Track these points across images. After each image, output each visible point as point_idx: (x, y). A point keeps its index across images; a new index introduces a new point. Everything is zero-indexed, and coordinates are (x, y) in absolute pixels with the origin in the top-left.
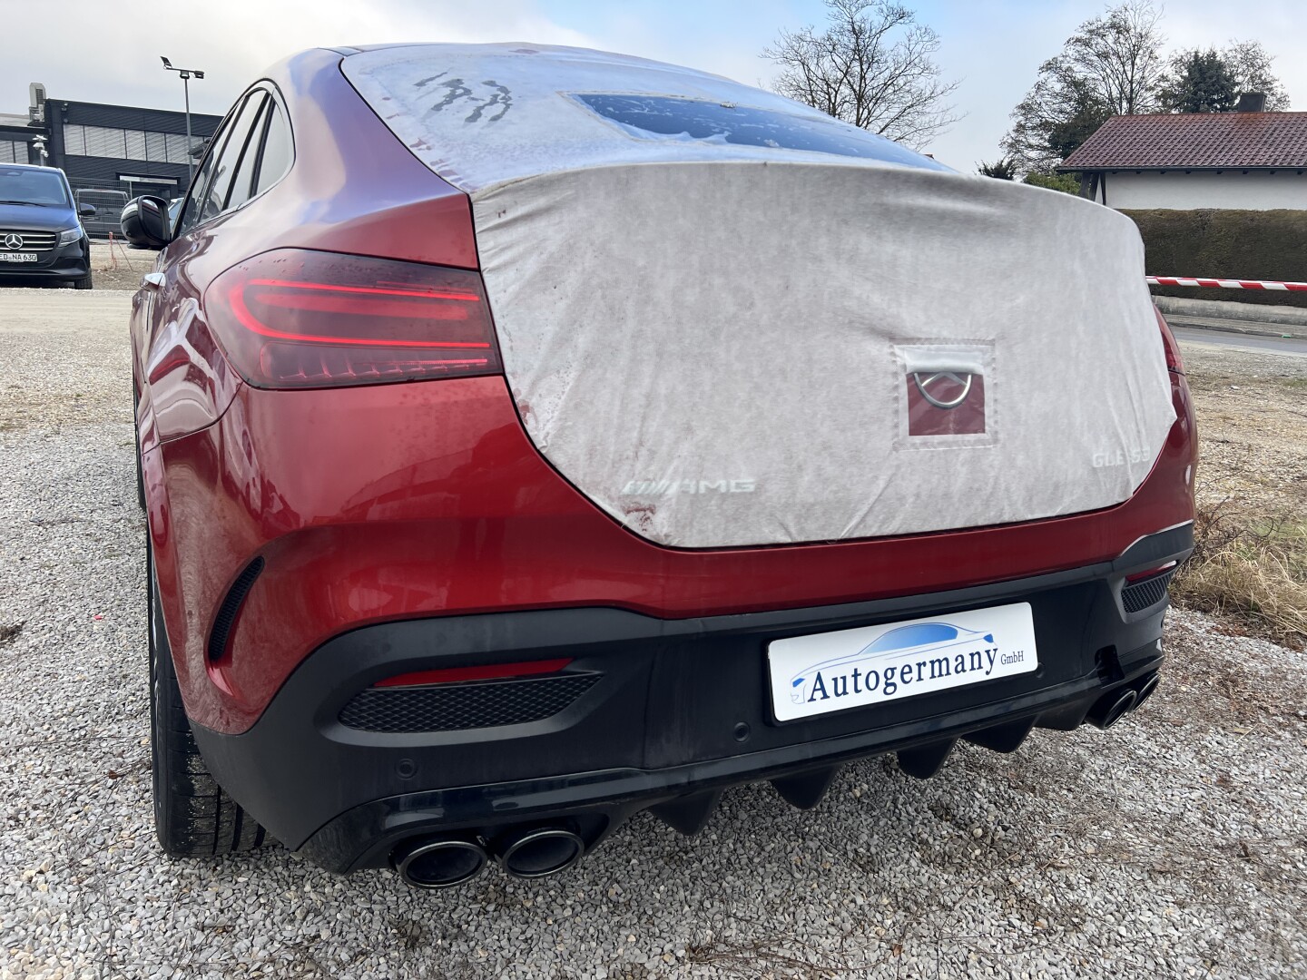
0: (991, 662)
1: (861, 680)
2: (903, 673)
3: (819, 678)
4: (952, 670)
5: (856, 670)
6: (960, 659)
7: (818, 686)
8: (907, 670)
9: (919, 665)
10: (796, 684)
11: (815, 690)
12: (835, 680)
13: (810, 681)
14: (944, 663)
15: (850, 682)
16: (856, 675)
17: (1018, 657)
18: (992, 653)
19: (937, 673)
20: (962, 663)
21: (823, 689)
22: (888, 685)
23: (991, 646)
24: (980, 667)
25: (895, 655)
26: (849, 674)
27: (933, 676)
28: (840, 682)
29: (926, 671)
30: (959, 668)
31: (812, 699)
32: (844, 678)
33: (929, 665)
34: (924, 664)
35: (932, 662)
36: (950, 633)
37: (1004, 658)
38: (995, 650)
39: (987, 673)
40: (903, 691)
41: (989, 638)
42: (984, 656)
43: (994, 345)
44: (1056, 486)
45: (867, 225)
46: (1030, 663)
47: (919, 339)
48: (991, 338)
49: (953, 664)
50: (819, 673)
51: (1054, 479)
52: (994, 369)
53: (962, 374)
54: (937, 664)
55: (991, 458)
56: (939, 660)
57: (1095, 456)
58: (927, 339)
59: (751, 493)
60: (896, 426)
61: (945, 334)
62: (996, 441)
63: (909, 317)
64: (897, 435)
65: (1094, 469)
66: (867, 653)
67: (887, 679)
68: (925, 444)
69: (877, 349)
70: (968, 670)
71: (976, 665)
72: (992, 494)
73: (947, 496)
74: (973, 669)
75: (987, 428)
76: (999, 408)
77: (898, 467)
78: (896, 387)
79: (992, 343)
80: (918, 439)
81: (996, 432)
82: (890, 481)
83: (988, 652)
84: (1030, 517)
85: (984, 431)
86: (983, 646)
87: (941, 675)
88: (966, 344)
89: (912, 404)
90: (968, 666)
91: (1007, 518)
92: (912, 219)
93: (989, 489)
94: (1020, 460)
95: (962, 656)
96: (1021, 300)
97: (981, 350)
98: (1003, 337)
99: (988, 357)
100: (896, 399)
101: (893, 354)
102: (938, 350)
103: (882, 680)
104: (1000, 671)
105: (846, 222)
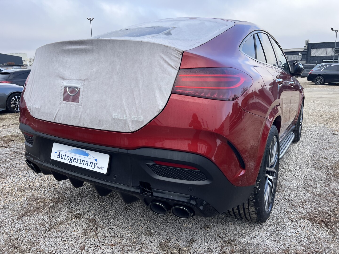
0: (95, 166)
1: (66, 157)
2: (74, 160)
3: (59, 153)
4: (85, 164)
5: (66, 155)
6: (87, 162)
7: (59, 155)
8: (75, 159)
9: (78, 159)
10: (56, 152)
11: (58, 155)
12: (62, 155)
13: (58, 153)
14: (83, 161)
15: (64, 156)
16: (65, 156)
17: (102, 168)
18: (96, 164)
19: (81, 163)
20: (88, 163)
21: (59, 156)
22: (71, 161)
23: (96, 162)
24: (92, 166)
25: (73, 155)
26: (64, 155)
27: (80, 163)
28: (63, 156)
29: (79, 161)
30: (87, 164)
31: (57, 157)
32: (63, 155)
33: (80, 160)
34: (79, 159)
35: (81, 160)
36: (87, 155)
37: (98, 167)
38: (97, 164)
39: (93, 169)
40: (73, 164)
41: (96, 160)
42: (93, 164)
43: (85, 81)
44: (100, 121)
45: (62, 54)
46: (105, 171)
47: (67, 79)
48: (84, 79)
49: (85, 163)
50: (60, 152)
51: (99, 119)
52: (84, 87)
53: (77, 88)
54: (82, 161)
55: (80, 109)
56: (82, 160)
57: (114, 115)
58: (69, 79)
59: (39, 109)
60: (61, 99)
61: (73, 78)
62: (81, 105)
63: (67, 74)
64: (61, 101)
65: (113, 118)
66: (68, 152)
67: (71, 159)
68: (66, 103)
69: (60, 81)
70: (88, 166)
71: (91, 165)
72: (80, 118)
73: (70, 117)
74: (90, 166)
75: (79, 102)
76: (83, 97)
77: (60, 108)
78: (61, 90)
79: (84, 80)
80: (64, 102)
81: (82, 103)
82: (59, 110)
83: (95, 163)
84: (93, 128)
85: (78, 102)
86: (94, 161)
87: (82, 164)
88: (77, 80)
89: (64, 94)
90: (89, 164)
91: (85, 126)
92: (69, 52)
93: (79, 117)
94: (88, 111)
95: (88, 162)
96: (94, 70)
97: (81, 82)
98: (87, 79)
99: (83, 84)
100: (61, 92)
101: (63, 82)
102: (71, 82)
103: (70, 159)
104: (96, 170)
105: (58, 54)
